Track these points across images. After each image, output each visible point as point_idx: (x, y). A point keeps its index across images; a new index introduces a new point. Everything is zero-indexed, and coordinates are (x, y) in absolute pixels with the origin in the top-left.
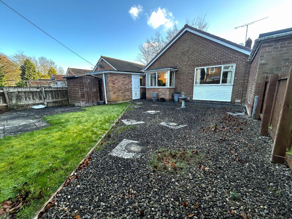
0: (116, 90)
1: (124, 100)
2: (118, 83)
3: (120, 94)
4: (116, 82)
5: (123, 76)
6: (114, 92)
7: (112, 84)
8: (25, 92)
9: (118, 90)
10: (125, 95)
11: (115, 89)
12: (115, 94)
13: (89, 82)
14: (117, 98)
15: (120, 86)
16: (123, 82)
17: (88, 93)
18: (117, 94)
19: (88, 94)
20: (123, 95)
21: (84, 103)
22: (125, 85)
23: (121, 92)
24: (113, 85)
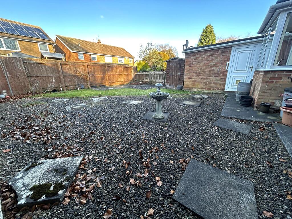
0: (193, 73)
1: (204, 89)
2: (197, 65)
3: (199, 79)
4: (194, 63)
5: (208, 54)
6: (189, 77)
7: (188, 66)
8: (157, 74)
9: (196, 74)
10: (208, 81)
11: (191, 72)
12: (191, 79)
13: (175, 66)
14: (192, 84)
15: (201, 69)
16: (208, 62)
17: (173, 76)
18: (194, 79)
19: (172, 78)
20: (204, 81)
21: (168, 85)
22: (211, 67)
23: (202, 77)
24: (190, 68)
